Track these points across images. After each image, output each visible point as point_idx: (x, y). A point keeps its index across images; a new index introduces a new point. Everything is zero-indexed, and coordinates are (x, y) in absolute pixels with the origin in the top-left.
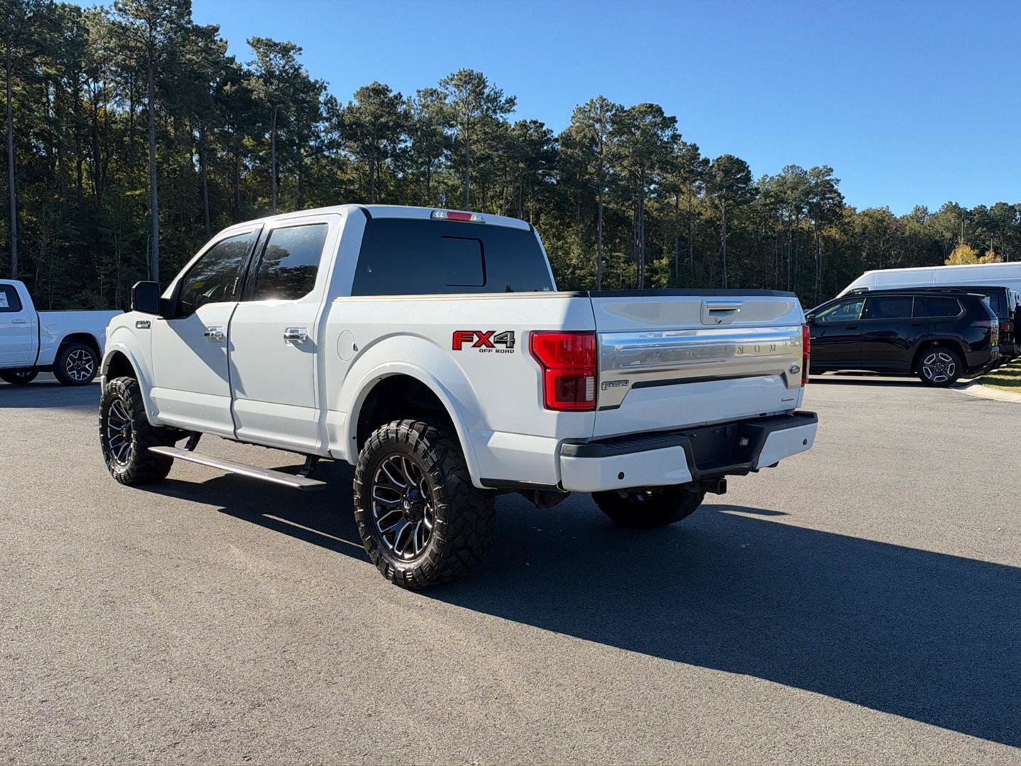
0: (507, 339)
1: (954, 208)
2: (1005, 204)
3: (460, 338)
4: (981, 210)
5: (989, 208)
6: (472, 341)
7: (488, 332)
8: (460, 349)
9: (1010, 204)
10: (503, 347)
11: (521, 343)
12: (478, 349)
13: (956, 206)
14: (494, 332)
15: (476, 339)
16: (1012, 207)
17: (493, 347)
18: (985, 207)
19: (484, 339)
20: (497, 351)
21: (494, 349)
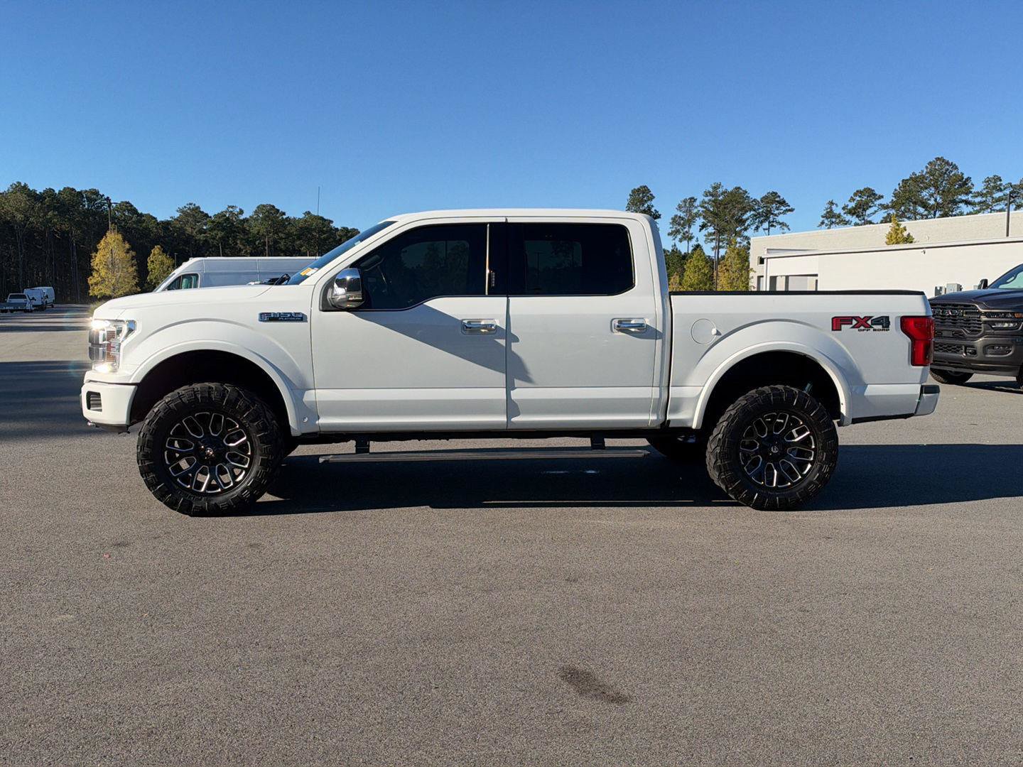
0: (884, 322)
1: (22, 189)
2: (73, 190)
3: (838, 323)
4: (50, 192)
5: (57, 192)
6: (851, 324)
7: (865, 317)
8: (840, 330)
9: (78, 190)
10: (880, 327)
11: (894, 324)
12: (857, 330)
13: (25, 187)
14: (871, 317)
15: (854, 322)
16: (80, 193)
17: (871, 327)
18: (54, 191)
19: (863, 323)
20: (874, 330)
21: (872, 329)
